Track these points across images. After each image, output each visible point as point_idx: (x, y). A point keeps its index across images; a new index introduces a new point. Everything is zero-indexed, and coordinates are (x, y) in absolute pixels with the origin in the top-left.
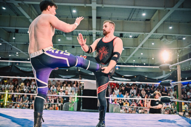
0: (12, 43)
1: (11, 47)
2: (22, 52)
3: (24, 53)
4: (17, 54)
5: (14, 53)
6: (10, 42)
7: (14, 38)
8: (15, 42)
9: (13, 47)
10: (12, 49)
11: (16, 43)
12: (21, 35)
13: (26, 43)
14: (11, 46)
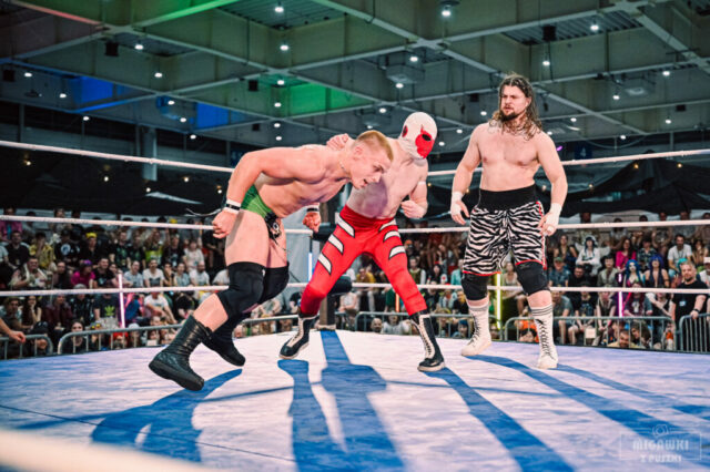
0: (543, 83)
1: (544, 99)
2: (589, 112)
3: (598, 115)
4: (572, 124)
5: (561, 120)
6: (537, 80)
7: (546, 63)
8: (552, 78)
9: (551, 96)
10: (546, 107)
11: (559, 80)
12: (569, 45)
13: (595, 75)
14: (541, 94)
